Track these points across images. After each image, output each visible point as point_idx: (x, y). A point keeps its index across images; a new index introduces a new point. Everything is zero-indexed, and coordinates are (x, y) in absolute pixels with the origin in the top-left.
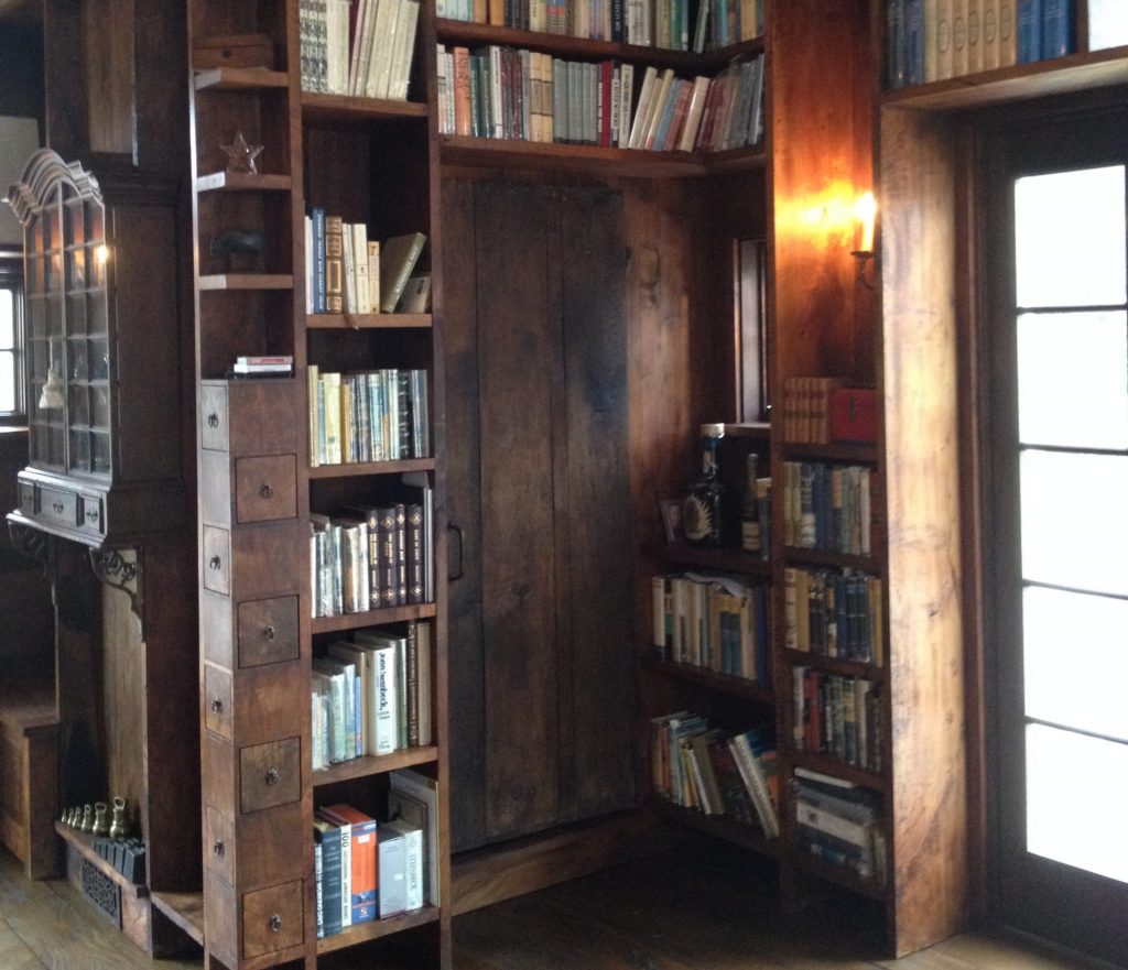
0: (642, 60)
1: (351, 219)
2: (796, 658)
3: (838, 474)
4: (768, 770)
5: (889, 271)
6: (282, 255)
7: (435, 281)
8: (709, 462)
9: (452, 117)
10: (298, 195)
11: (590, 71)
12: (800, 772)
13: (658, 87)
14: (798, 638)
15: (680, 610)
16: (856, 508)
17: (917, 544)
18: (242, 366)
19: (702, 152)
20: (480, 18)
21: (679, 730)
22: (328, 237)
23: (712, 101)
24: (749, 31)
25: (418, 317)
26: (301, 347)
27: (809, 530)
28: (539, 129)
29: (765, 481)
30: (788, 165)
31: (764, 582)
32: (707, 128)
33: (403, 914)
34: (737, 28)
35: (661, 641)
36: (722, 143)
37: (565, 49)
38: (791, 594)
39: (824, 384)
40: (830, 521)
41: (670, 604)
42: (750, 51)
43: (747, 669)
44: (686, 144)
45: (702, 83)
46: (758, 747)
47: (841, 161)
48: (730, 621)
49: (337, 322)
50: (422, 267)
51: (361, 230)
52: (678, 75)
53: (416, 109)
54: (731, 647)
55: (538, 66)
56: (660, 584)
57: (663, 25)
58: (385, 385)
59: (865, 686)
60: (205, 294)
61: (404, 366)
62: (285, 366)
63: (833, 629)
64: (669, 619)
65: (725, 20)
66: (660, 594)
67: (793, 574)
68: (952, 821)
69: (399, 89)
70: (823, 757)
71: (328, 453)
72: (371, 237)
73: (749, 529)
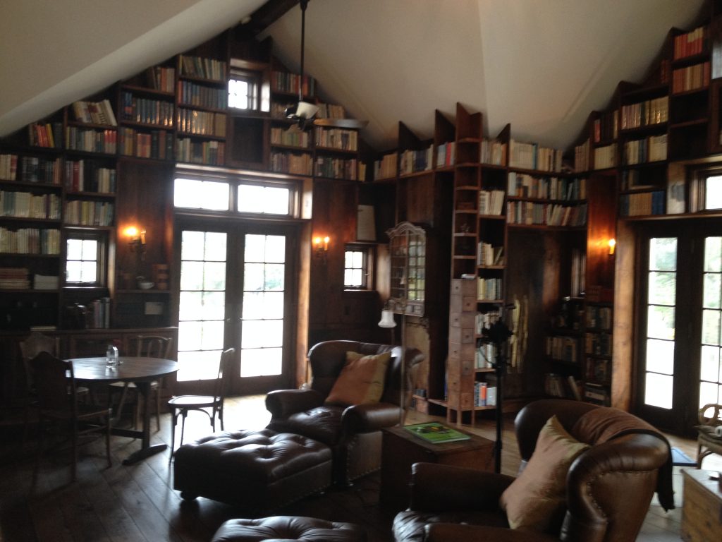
0: (554, 203)
1: (488, 243)
2: (588, 355)
3: (602, 309)
4: (578, 385)
5: (618, 260)
6: (473, 251)
7: (505, 258)
8: (564, 307)
9: (510, 219)
10: (478, 238)
11: (541, 206)
12: (588, 384)
13: (558, 210)
14: (589, 350)
15: (555, 345)
16: (605, 318)
17: (621, 327)
18: (464, 276)
19: (568, 226)
20: (517, 195)
21: (553, 376)
22: (483, 247)
23: (571, 213)
24: (583, 196)
25: (500, 266)
26: (477, 272)
27: (593, 323)
28: (529, 221)
29: (581, 312)
30: (592, 231)
31: (579, 337)
32: (570, 219)
33: (491, 406)
34: (579, 194)
35: (548, 353)
36: (574, 224)
37: (536, 201)
38: (588, 340)
39: (599, 287)
40: (599, 321)
41: (552, 344)
42: (584, 202)
43: (574, 359)
44: (564, 224)
45: (569, 209)
46: (576, 379)
47: (605, 231)
48: (569, 348)
49: (483, 267)
50: (502, 255)
51: (490, 246)
52: (563, 207)
53: (502, 217)
54: (569, 354)
55: (530, 205)
56: (549, 338)
57: (560, 195)
58: (492, 282)
59: (606, 361)
60: (456, 260)
61: (497, 278)
62: (472, 277)
63: (598, 348)
64: (552, 348)
65: (576, 193)
66: (549, 341)
67: (588, 334)
68: (626, 396)
69: (499, 213)
70: (594, 380)
71: (481, 298)
72: (492, 247)
73: (576, 324)
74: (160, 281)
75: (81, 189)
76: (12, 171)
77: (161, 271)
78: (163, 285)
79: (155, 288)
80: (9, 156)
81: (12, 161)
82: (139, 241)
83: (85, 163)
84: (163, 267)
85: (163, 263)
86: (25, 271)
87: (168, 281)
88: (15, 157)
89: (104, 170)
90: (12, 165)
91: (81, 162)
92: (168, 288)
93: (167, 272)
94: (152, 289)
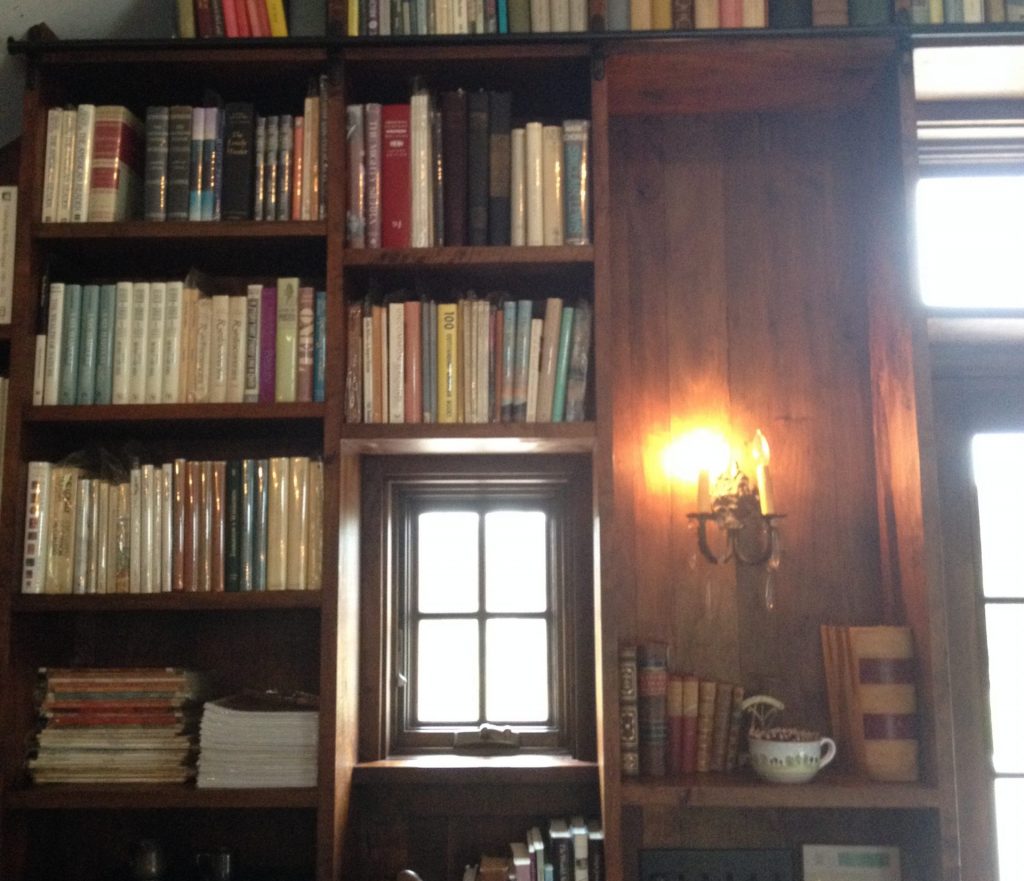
74: (874, 726)
75: (422, 236)
76: (99, 178)
77: (870, 671)
78: (888, 755)
79: (844, 769)
80: (89, 110)
81: (101, 130)
82: (747, 501)
83: (436, 104)
84: (879, 642)
85: (876, 616)
86: (175, 685)
87: (916, 726)
88: (119, 115)
89: (535, 129)
90: (99, 150)
91: (420, 103)
92: (925, 772)
93: (911, 671)
94: (824, 778)
